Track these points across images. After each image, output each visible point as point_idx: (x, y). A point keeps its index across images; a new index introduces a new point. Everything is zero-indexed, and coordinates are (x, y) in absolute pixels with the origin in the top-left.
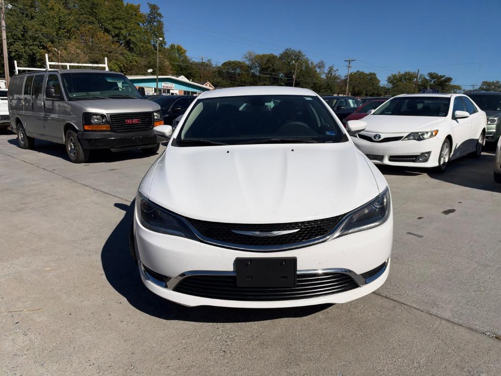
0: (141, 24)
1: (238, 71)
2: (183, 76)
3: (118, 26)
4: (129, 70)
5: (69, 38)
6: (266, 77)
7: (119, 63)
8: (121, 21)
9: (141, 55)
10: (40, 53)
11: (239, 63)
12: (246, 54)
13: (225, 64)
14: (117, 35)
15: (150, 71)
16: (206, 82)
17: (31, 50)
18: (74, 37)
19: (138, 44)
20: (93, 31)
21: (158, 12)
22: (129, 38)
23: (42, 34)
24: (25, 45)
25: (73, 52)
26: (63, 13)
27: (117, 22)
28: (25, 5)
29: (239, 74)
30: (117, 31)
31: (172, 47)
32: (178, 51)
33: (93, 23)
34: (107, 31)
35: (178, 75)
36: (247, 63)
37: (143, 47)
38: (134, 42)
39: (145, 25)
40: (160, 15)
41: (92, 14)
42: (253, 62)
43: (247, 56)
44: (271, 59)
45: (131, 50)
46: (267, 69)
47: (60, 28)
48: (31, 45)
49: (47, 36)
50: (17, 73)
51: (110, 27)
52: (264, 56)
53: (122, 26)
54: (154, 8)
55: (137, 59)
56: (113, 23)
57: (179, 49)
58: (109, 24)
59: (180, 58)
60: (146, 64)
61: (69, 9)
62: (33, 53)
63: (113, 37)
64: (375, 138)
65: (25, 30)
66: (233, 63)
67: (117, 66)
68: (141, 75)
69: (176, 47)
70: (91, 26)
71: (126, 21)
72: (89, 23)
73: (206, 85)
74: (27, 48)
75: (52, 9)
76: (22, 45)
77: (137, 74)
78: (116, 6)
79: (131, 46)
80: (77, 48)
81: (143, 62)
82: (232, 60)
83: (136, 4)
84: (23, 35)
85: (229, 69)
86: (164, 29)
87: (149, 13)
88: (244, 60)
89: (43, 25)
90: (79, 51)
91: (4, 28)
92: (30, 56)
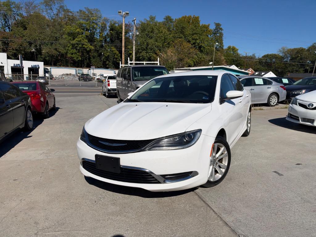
0: (209, 36)
1: (274, 60)
2: (234, 66)
3: (195, 38)
4: (199, 63)
5: (169, 47)
6: (294, 64)
7: (194, 60)
8: (197, 35)
9: (207, 54)
10: (153, 56)
11: (275, 55)
12: (280, 49)
13: (264, 56)
14: (194, 43)
15: (211, 63)
16: (249, 68)
17: (149, 55)
18: (171, 46)
19: (206, 47)
20: (181, 42)
21: (220, 27)
22: (200, 44)
23: (155, 46)
24: (147, 53)
25: (169, 55)
26: (166, 34)
27: (195, 35)
28: (148, 32)
29: (274, 63)
30: (194, 41)
31: (229, 47)
32: (233, 50)
33: (181, 38)
34: (189, 41)
35: (231, 65)
36: (281, 55)
37: (209, 49)
38: (203, 47)
39: (212, 36)
40: (221, 29)
41: (182, 32)
42: (285, 54)
43: (281, 50)
44: (300, 51)
45: (201, 51)
46: (296, 58)
47: (164, 43)
48: (150, 52)
49: (157, 47)
50: (121, 67)
51: (191, 39)
52: (295, 49)
53: (197, 38)
54: (218, 25)
55: (204, 56)
56: (193, 37)
57: (234, 49)
58: (190, 37)
59: (233, 54)
60: (210, 59)
61: (171, 31)
62: (150, 56)
63: (192, 44)
64: (309, 106)
65: (148, 45)
66: (270, 55)
67: (192, 61)
68: (206, 66)
69: (231, 48)
70: (180, 40)
71: (200, 35)
72: (180, 38)
73: (249, 71)
74: (147, 54)
75: (162, 32)
76: (146, 53)
77: (204, 66)
78: (195, 26)
79: (202, 49)
80: (172, 52)
81: (207, 58)
82: (269, 54)
83: (207, 24)
84: (146, 48)
85: (267, 59)
86: (223, 37)
87: (215, 28)
88: (278, 53)
89: (157, 41)
90: (172, 54)
91: (134, 45)
92: (149, 58)
